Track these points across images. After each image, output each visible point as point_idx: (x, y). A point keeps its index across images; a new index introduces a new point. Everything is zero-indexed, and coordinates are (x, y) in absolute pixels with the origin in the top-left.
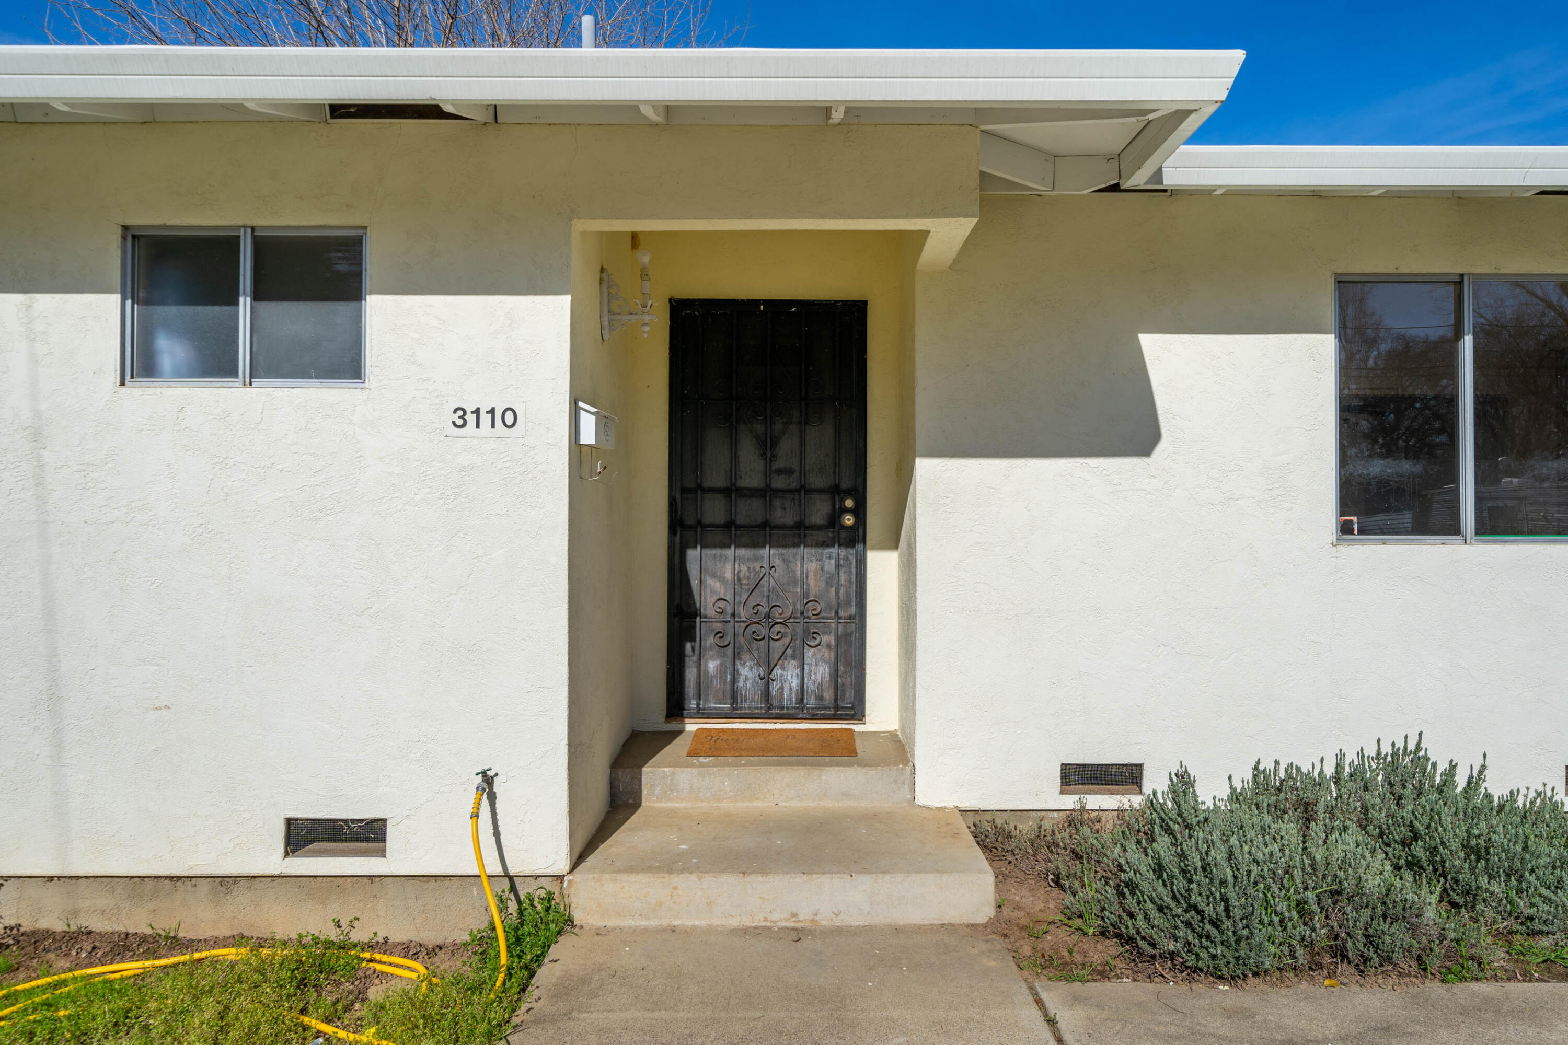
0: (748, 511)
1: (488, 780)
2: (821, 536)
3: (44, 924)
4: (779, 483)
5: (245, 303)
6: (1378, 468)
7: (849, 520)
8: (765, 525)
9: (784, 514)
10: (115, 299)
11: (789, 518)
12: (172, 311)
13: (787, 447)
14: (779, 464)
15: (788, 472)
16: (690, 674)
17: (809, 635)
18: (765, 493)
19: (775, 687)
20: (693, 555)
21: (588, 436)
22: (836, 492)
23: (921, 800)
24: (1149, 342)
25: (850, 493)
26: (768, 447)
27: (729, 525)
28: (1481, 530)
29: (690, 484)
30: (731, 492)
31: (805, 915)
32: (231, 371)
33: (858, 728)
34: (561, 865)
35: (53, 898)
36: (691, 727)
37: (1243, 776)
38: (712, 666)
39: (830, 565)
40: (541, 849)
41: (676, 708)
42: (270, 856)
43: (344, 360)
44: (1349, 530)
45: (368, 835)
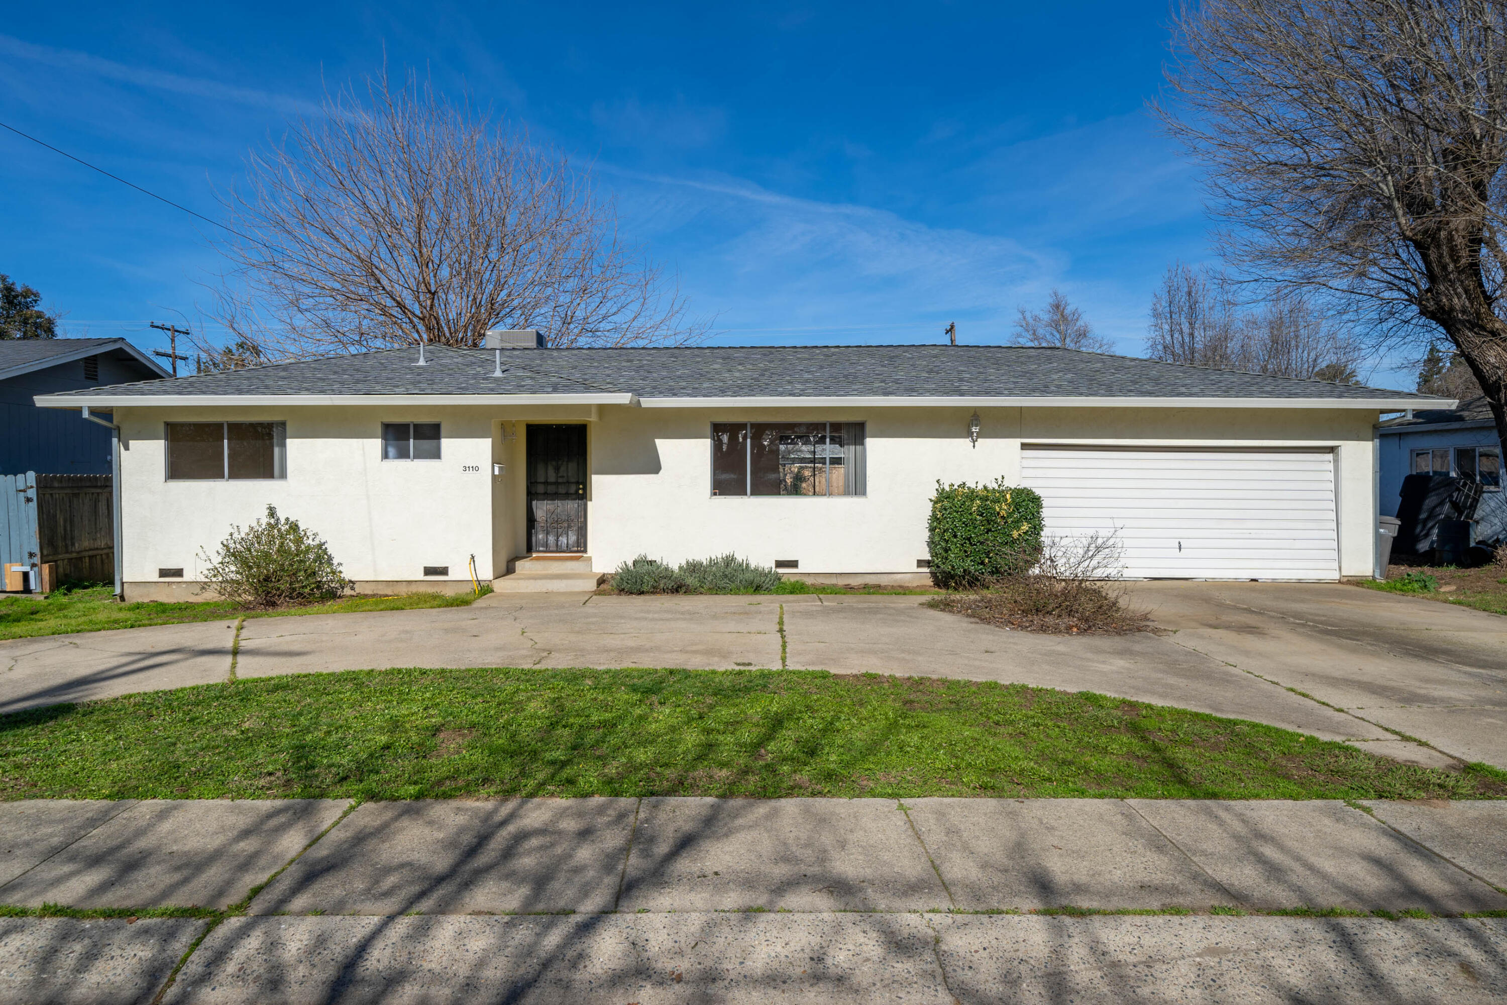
0: (551, 489)
1: (473, 557)
2: (574, 497)
3: (366, 593)
4: (560, 480)
5: (412, 441)
6: (724, 476)
7: (581, 492)
8: (556, 493)
9: (562, 490)
10: (380, 440)
11: (564, 492)
12: (391, 442)
13: (562, 469)
14: (560, 475)
15: (563, 477)
16: (534, 539)
17: (569, 527)
18: (557, 483)
19: (559, 543)
20: (534, 503)
21: (497, 472)
22: (578, 483)
23: (594, 570)
24: (658, 442)
25: (581, 483)
26: (557, 469)
27: (545, 493)
28: (752, 494)
29: (533, 481)
30: (546, 483)
31: (550, 590)
32: (408, 457)
33: (585, 555)
34: (491, 578)
35: (373, 585)
36: (534, 555)
37: (684, 563)
38: (540, 536)
39: (576, 505)
40: (486, 572)
41: (529, 549)
42: (421, 576)
43: (436, 454)
44: (715, 494)
45: (444, 571)
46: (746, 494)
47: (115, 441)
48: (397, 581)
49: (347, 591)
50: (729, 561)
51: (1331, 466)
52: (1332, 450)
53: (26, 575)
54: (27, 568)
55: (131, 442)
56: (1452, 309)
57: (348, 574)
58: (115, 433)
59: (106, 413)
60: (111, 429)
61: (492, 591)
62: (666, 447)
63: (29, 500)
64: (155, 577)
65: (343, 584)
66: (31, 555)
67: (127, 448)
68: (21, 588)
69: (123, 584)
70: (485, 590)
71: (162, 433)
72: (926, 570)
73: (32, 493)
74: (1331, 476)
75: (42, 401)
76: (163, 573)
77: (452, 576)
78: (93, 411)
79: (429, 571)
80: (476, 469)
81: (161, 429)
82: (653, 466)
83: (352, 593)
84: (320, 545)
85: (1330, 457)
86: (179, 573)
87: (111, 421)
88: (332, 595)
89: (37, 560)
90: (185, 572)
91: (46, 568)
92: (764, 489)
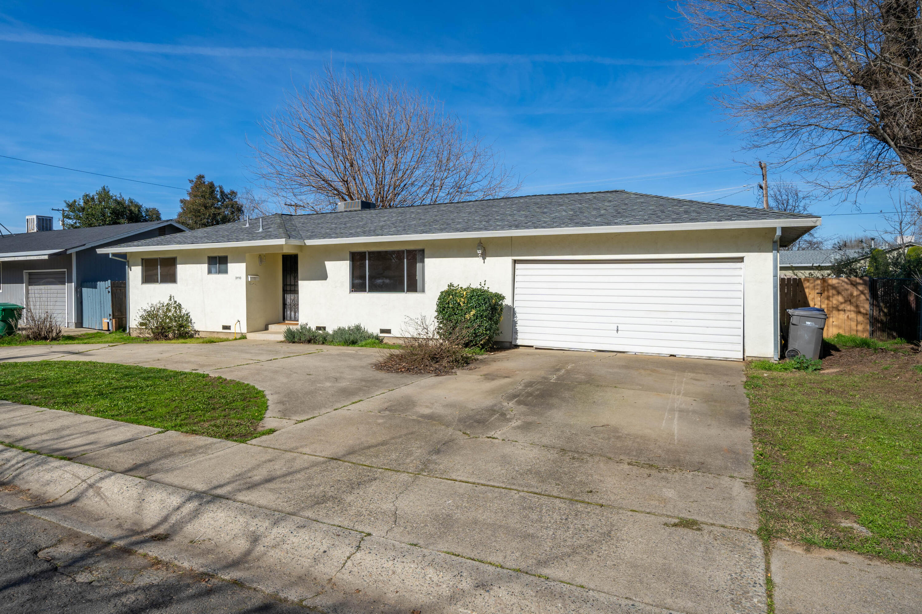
0: (293, 288)
1: (240, 323)
3: (203, 336)
5: (218, 265)
6: (356, 281)
7: (295, 290)
12: (211, 266)
14: (296, 281)
16: (286, 314)
19: (296, 316)
21: (250, 280)
22: (293, 285)
24: (325, 263)
25: (295, 285)
26: (295, 278)
27: (290, 290)
28: (369, 291)
29: (285, 284)
30: (290, 285)
32: (217, 273)
34: (246, 332)
35: (208, 334)
36: (286, 322)
38: (288, 313)
40: (244, 330)
41: (284, 319)
42: (221, 330)
43: (226, 272)
44: (352, 291)
45: (229, 328)
46: (365, 291)
47: (127, 267)
48: (213, 332)
49: (197, 336)
50: (358, 328)
51: (742, 272)
52: (742, 260)
53: (108, 323)
54: (108, 321)
55: (132, 267)
57: (197, 327)
58: (127, 263)
59: (124, 256)
60: (125, 262)
61: (246, 338)
62: (330, 266)
63: (109, 292)
64: (139, 326)
65: (197, 332)
66: (110, 315)
67: (130, 270)
68: (107, 329)
69: (130, 328)
70: (243, 337)
71: (140, 263)
73: (110, 289)
74: (740, 280)
75: (99, 251)
77: (232, 330)
78: (114, 255)
79: (224, 327)
80: (240, 278)
81: (140, 261)
82: (323, 276)
83: (199, 337)
84: (187, 314)
85: (741, 265)
87: (126, 259)
88: (191, 336)
89: (111, 317)
91: (114, 320)
92: (375, 288)
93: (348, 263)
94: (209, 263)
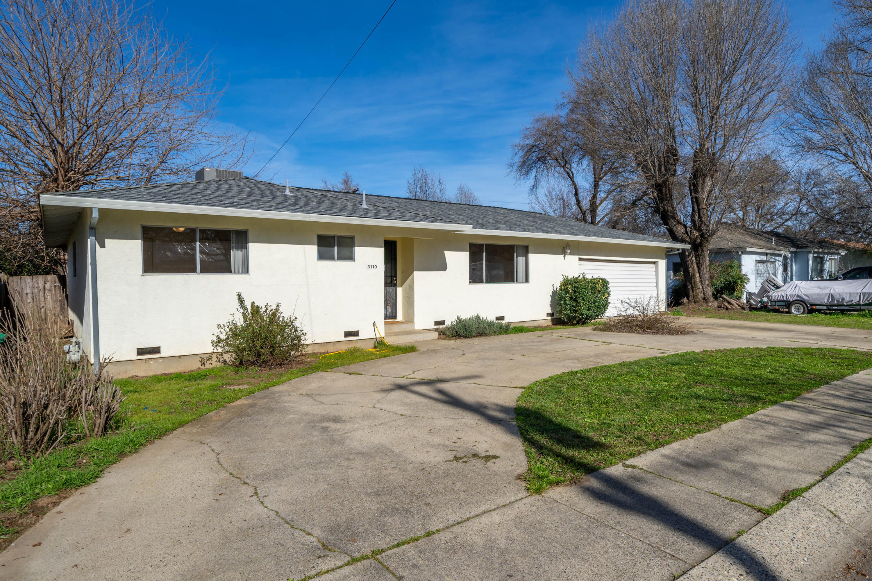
1: (374, 323)
2: (390, 285)
6: (474, 273)
7: (394, 282)
10: (316, 246)
17: (387, 303)
22: (392, 276)
24: (446, 252)
25: (395, 277)
28: (486, 282)
32: (334, 259)
39: (391, 290)
40: (381, 332)
42: (342, 338)
43: (351, 258)
44: (471, 282)
45: (356, 333)
46: (483, 282)
47: (90, 239)
48: (327, 343)
51: (654, 269)
52: (654, 263)
55: (107, 241)
56: (668, 211)
58: (90, 232)
64: (134, 356)
67: (103, 246)
70: (380, 344)
71: (140, 235)
72: (550, 318)
74: (654, 273)
76: (141, 352)
77: (361, 336)
79: (348, 334)
80: (375, 267)
81: (139, 231)
82: (443, 267)
85: (653, 265)
86: (156, 350)
90: (162, 350)
92: (492, 279)
93: (467, 254)
94: (319, 245)
